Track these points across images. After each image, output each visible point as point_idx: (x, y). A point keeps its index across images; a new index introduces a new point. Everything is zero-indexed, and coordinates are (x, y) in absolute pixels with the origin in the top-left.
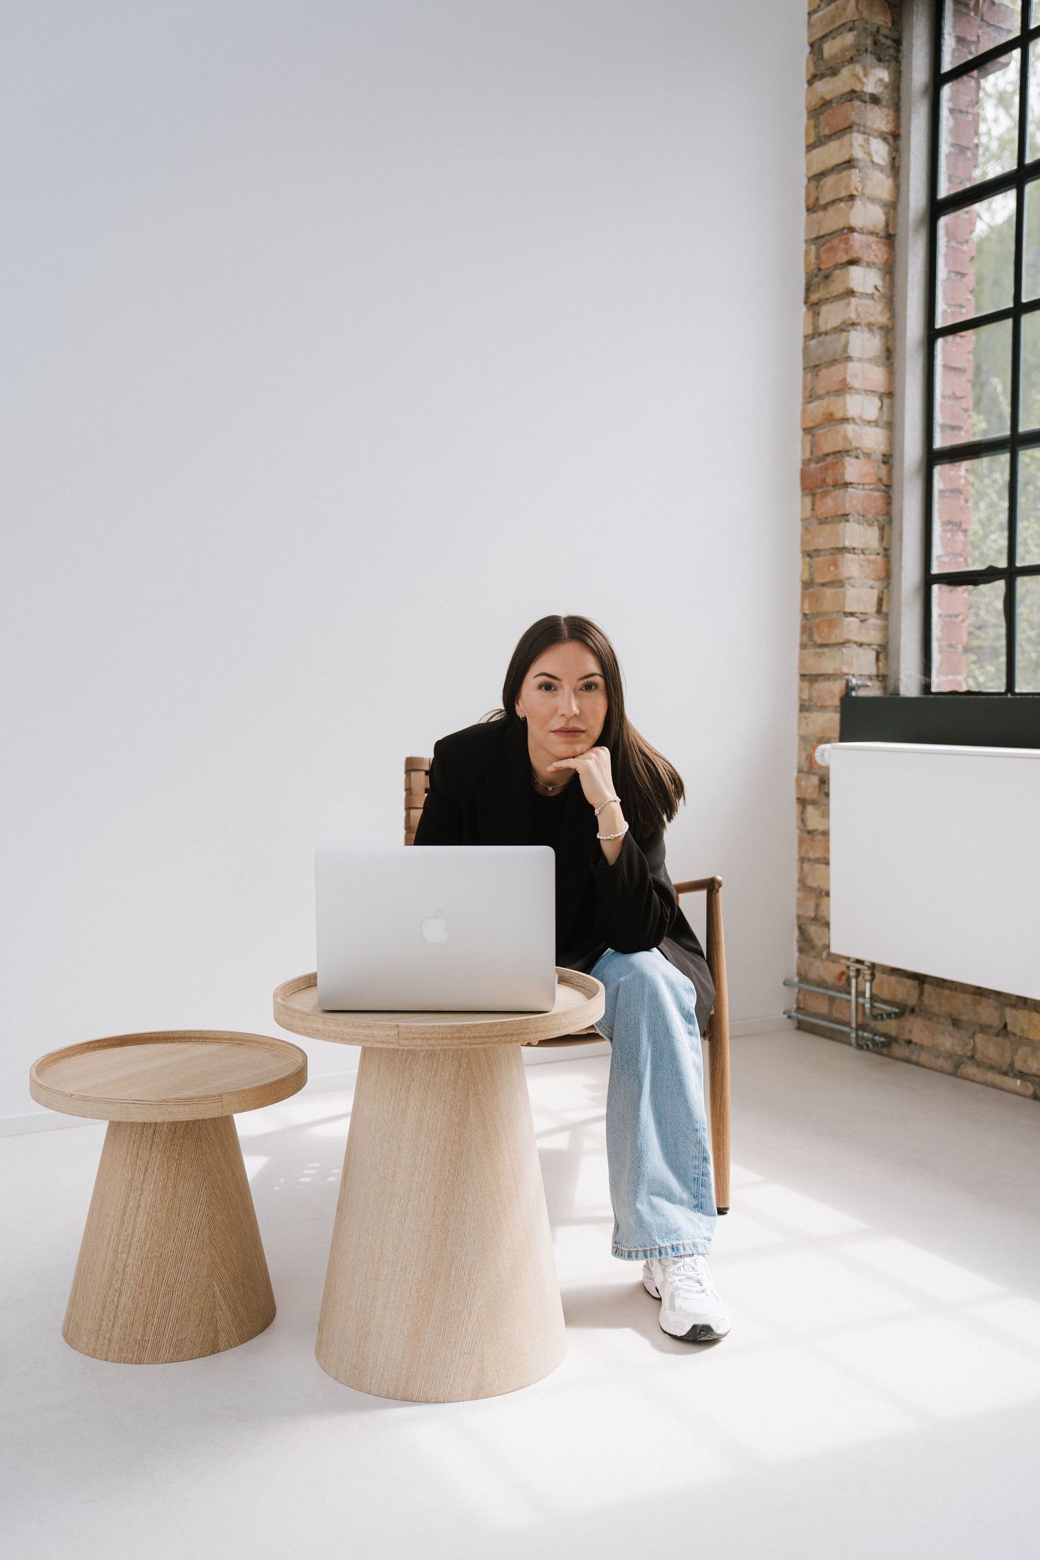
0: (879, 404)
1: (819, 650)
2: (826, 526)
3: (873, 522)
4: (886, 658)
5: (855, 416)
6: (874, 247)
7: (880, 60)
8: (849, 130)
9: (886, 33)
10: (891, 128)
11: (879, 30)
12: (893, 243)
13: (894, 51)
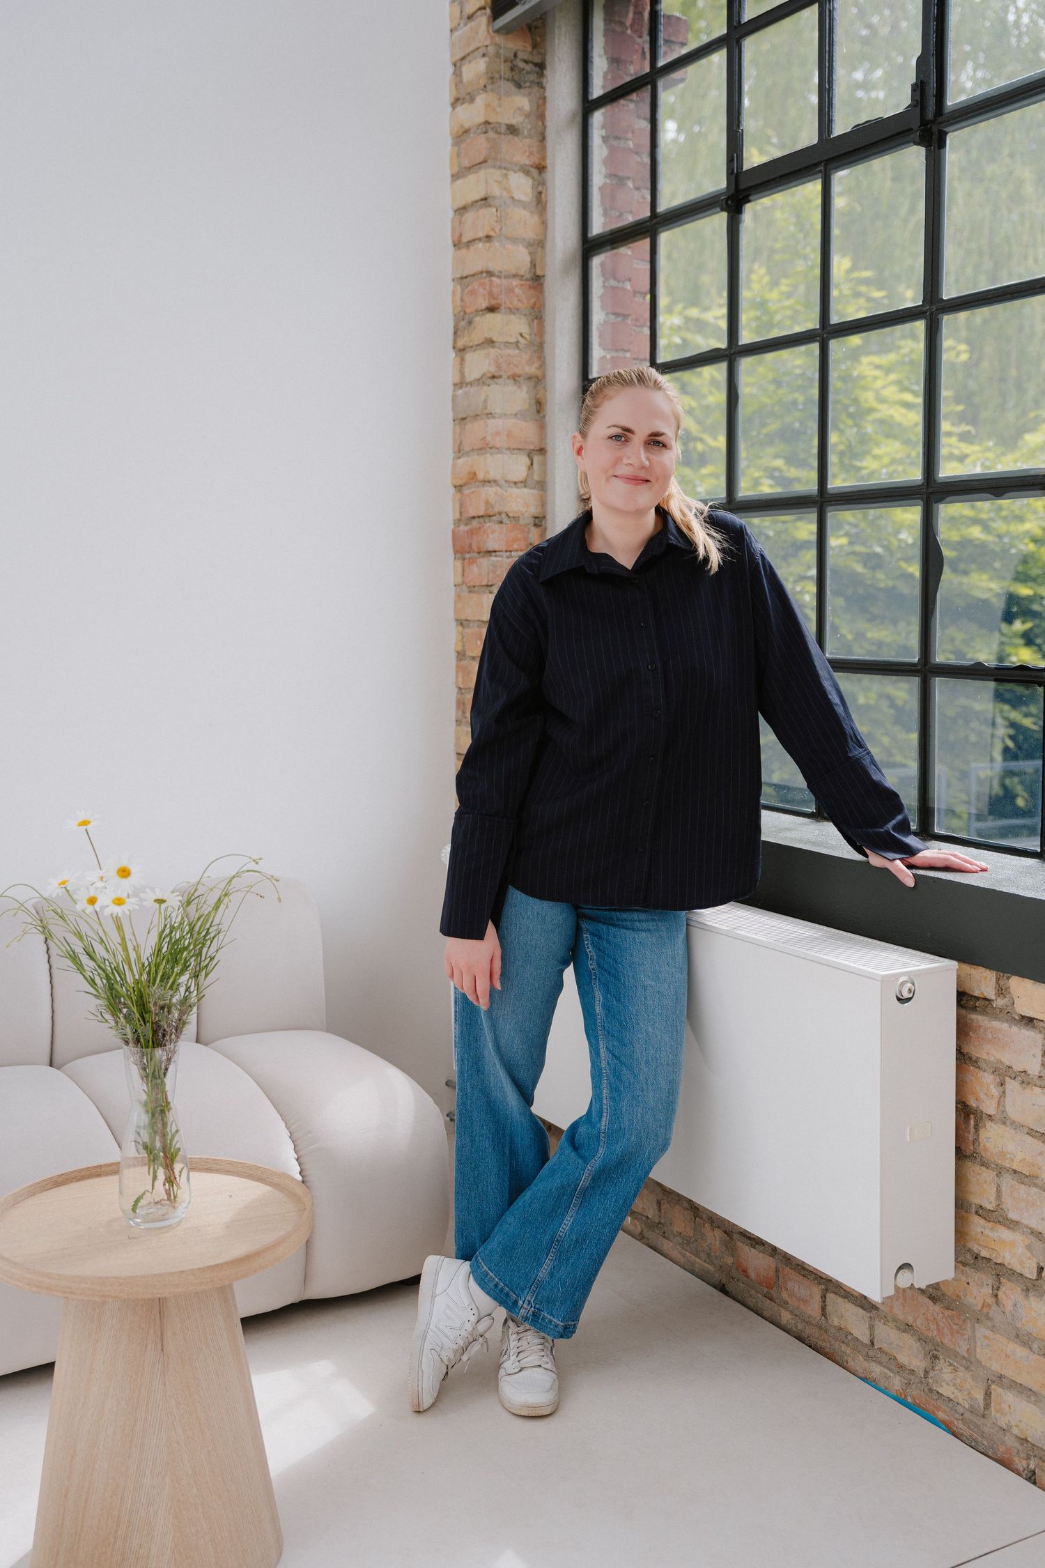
0: (529, 463)
2: (474, 595)
5: (498, 477)
6: (517, 291)
7: (519, 86)
8: (484, 165)
9: (525, 57)
10: (535, 159)
11: (515, 55)
12: (542, 285)
13: (536, 75)
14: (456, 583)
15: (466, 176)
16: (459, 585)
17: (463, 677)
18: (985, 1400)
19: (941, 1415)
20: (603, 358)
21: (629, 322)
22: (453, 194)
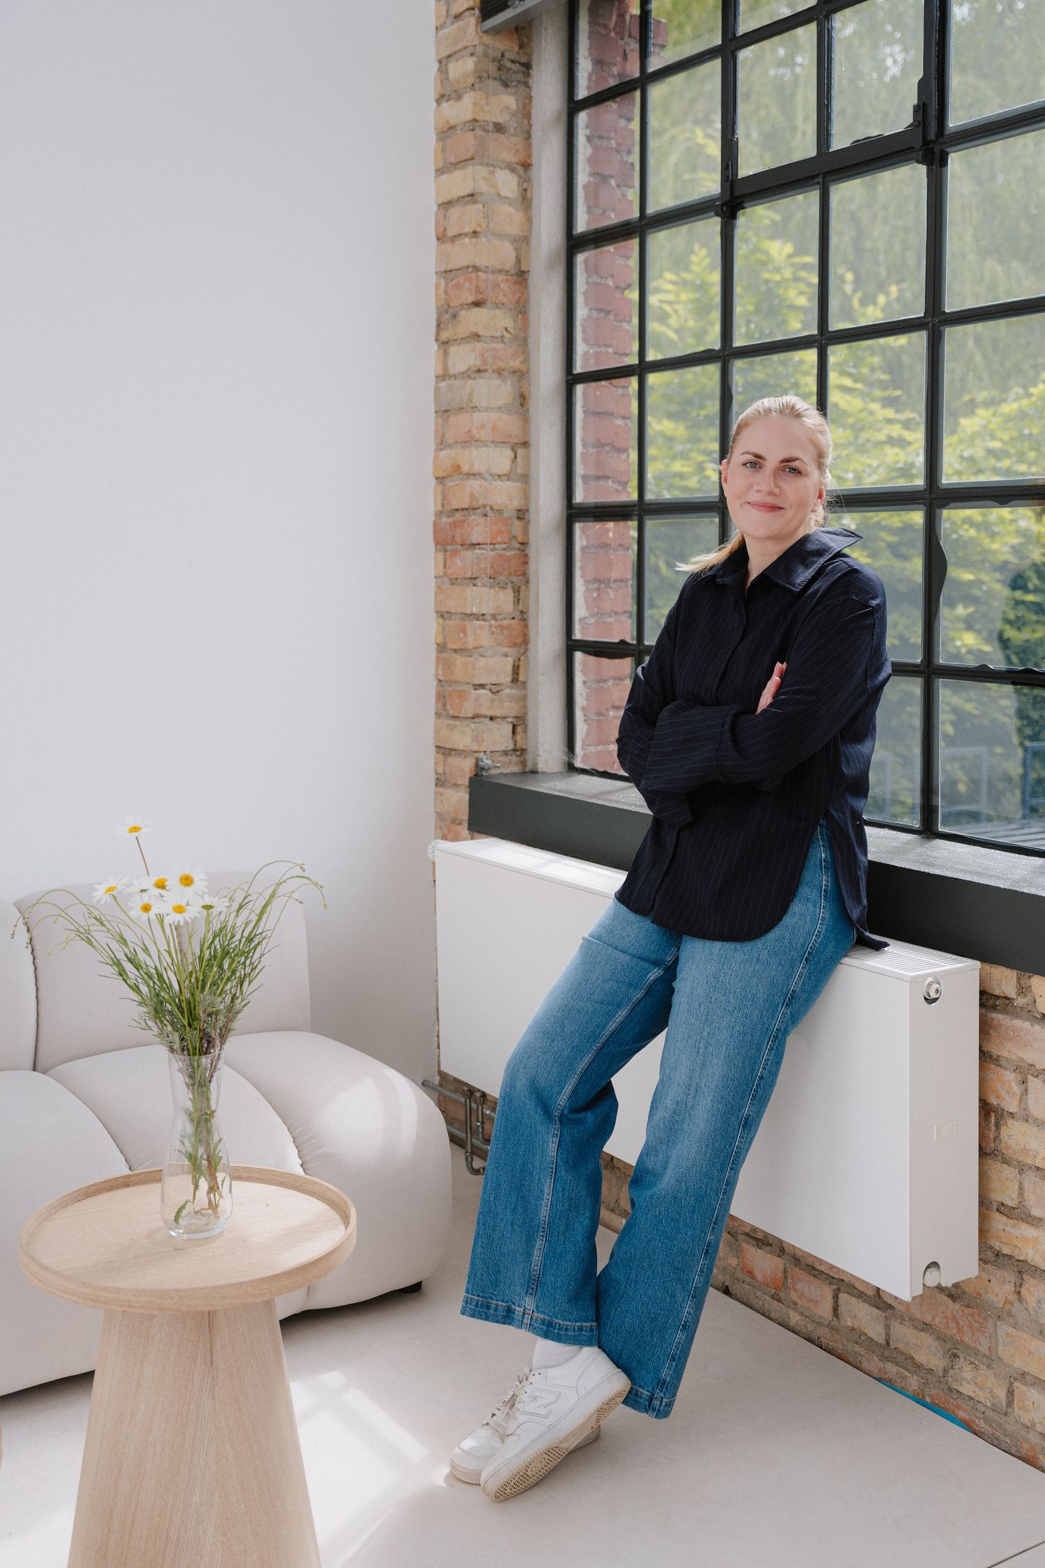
0: (513, 456)
1: (451, 722)
2: (456, 587)
3: (507, 584)
4: (525, 731)
5: (483, 470)
6: (503, 285)
7: (506, 85)
8: (471, 162)
9: (513, 57)
10: (521, 157)
11: (503, 55)
12: (526, 280)
13: (522, 75)
14: (437, 575)
15: (452, 172)
16: (440, 577)
17: (443, 670)
18: (1008, 1397)
19: (961, 1414)
20: (586, 354)
21: (611, 317)
22: (438, 189)
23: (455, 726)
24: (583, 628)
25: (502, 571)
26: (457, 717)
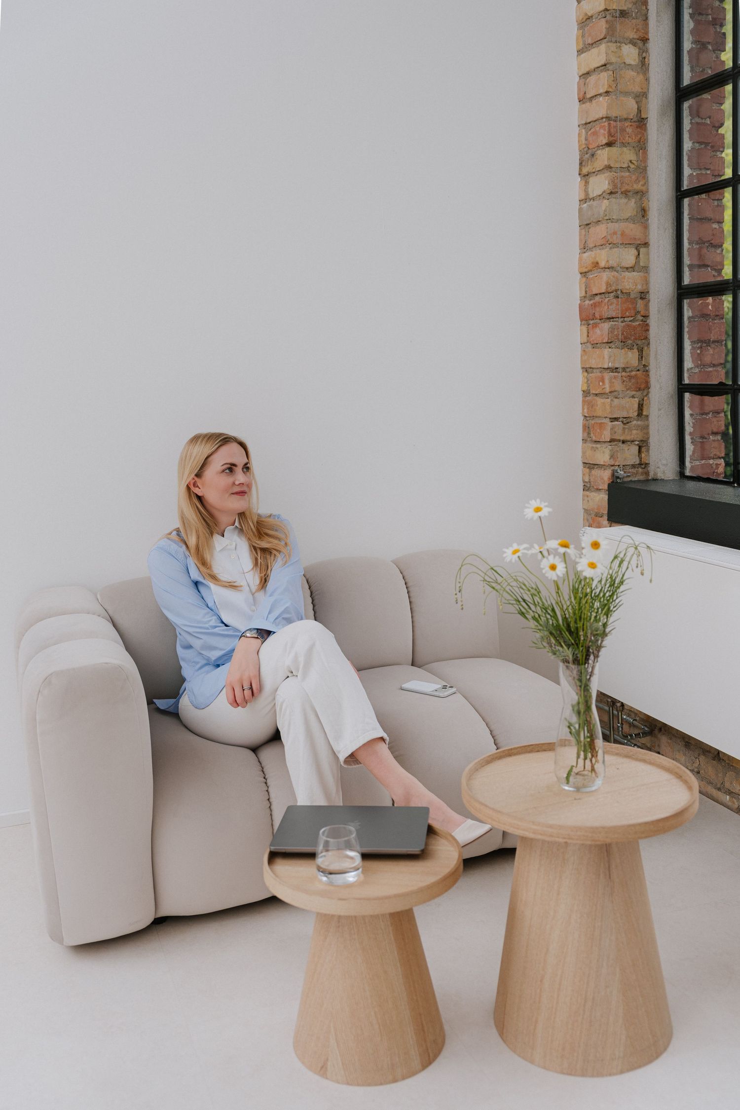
0: (637, 253)
1: (594, 446)
2: (597, 350)
3: (633, 346)
4: (648, 451)
5: (615, 265)
6: (629, 130)
8: (603, 41)
10: (640, 34)
12: (645, 125)
14: (582, 342)
15: (589, 50)
16: (584, 343)
17: (588, 409)
20: (691, 175)
21: (709, 148)
22: (579, 65)
23: (597, 448)
24: (690, 375)
25: (629, 336)
26: (598, 442)
